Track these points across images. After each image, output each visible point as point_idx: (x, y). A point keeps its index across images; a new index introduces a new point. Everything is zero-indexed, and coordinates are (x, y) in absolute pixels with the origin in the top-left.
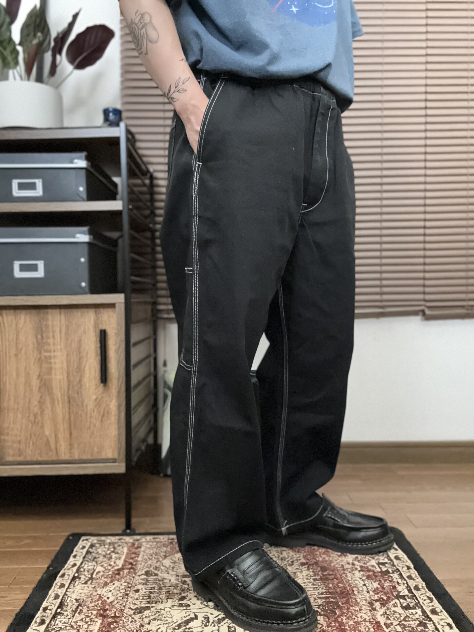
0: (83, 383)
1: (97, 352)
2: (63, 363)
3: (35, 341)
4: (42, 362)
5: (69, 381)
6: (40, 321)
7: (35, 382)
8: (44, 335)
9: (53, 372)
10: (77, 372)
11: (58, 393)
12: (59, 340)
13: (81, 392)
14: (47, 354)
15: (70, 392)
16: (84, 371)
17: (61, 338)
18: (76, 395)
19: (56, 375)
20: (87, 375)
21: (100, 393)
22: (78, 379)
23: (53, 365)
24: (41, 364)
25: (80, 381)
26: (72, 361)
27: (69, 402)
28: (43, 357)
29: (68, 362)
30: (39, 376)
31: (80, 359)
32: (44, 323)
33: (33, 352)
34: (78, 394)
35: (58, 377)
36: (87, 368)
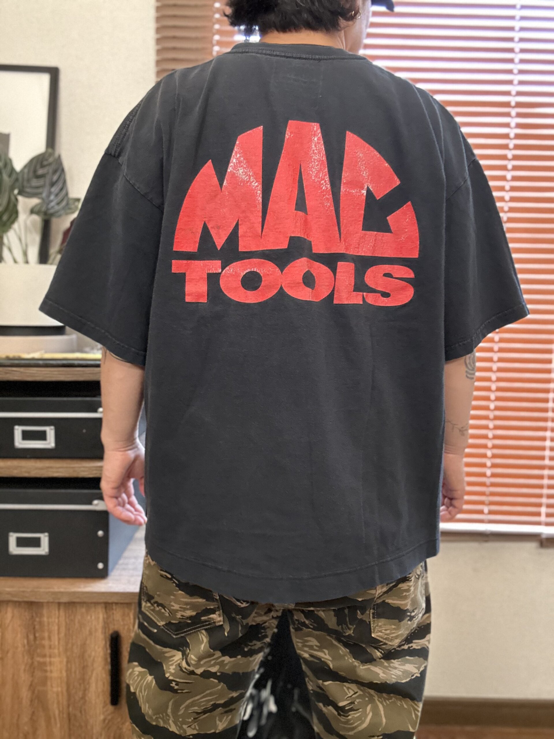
0: (87, 698)
1: (106, 659)
2: (61, 672)
3: (26, 641)
4: (34, 668)
5: (69, 695)
6: (32, 616)
7: (25, 694)
8: (37, 635)
9: (49, 683)
10: (80, 684)
11: (55, 710)
12: (57, 643)
13: (85, 710)
14: (42, 660)
15: (71, 709)
16: (89, 683)
17: (59, 639)
18: (79, 714)
19: (52, 686)
20: (93, 687)
21: (109, 712)
22: (80, 694)
23: (48, 674)
24: (34, 672)
25: (83, 697)
26: (73, 670)
27: (69, 720)
28: (36, 664)
29: (68, 670)
30: (31, 685)
31: (84, 668)
32: (37, 619)
33: (23, 656)
34: (81, 712)
35: (55, 689)
36: (93, 679)
